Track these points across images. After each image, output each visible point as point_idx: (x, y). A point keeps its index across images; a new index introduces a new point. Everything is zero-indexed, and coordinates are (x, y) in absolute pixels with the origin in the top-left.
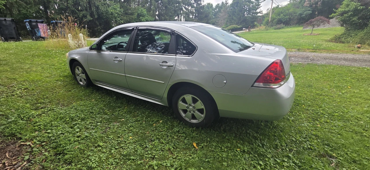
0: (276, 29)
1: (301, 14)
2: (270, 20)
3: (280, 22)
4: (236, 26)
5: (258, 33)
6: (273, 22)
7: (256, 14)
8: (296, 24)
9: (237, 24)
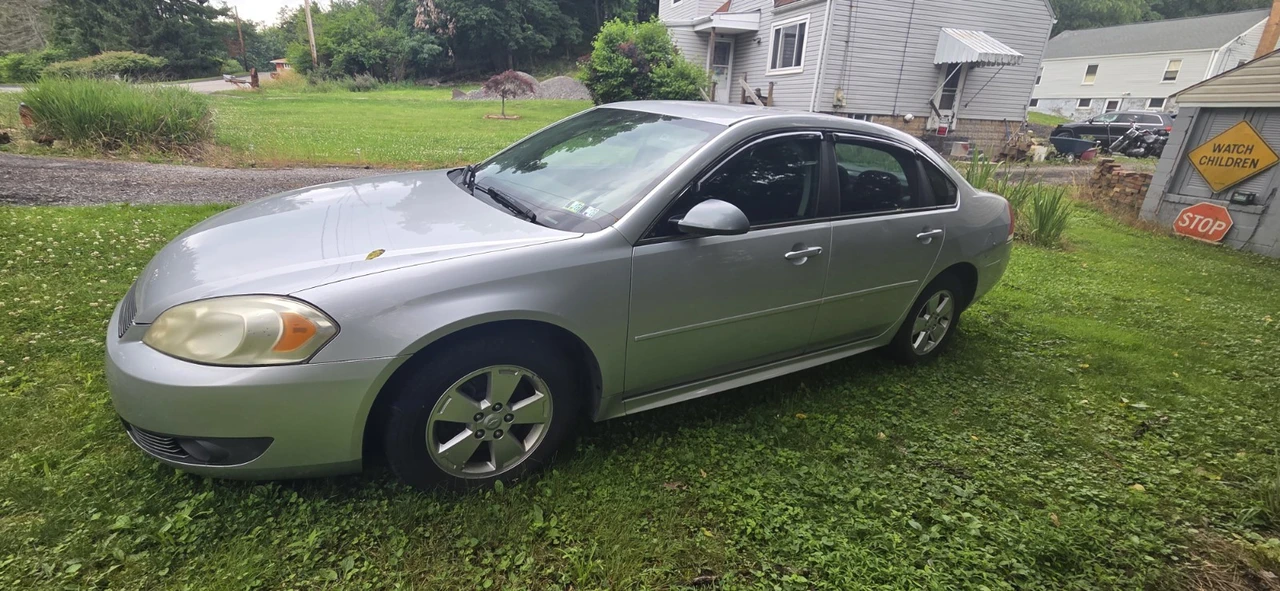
0: (354, 91)
1: (415, 51)
2: (315, 55)
3: (355, 66)
4: (141, 56)
5: (293, 101)
6: (329, 64)
7: (211, 18)
8: (406, 77)
9: (137, 46)
